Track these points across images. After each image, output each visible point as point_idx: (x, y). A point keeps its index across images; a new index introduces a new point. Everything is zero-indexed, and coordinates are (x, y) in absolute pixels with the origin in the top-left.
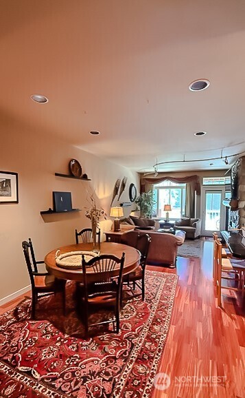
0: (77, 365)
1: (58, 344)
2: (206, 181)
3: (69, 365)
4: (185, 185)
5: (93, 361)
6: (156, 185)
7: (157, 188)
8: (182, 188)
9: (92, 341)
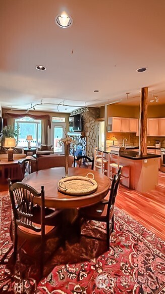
0: (132, 269)
1: (100, 271)
2: (55, 119)
3: (130, 273)
4: (40, 121)
5: (133, 257)
6: (17, 120)
7: (18, 122)
8: (38, 123)
9: (111, 247)
